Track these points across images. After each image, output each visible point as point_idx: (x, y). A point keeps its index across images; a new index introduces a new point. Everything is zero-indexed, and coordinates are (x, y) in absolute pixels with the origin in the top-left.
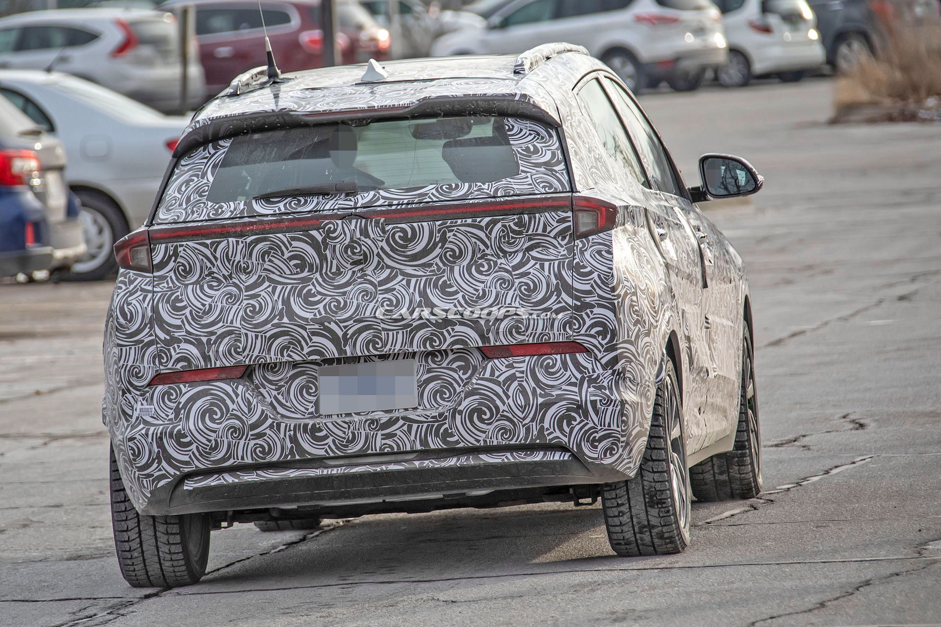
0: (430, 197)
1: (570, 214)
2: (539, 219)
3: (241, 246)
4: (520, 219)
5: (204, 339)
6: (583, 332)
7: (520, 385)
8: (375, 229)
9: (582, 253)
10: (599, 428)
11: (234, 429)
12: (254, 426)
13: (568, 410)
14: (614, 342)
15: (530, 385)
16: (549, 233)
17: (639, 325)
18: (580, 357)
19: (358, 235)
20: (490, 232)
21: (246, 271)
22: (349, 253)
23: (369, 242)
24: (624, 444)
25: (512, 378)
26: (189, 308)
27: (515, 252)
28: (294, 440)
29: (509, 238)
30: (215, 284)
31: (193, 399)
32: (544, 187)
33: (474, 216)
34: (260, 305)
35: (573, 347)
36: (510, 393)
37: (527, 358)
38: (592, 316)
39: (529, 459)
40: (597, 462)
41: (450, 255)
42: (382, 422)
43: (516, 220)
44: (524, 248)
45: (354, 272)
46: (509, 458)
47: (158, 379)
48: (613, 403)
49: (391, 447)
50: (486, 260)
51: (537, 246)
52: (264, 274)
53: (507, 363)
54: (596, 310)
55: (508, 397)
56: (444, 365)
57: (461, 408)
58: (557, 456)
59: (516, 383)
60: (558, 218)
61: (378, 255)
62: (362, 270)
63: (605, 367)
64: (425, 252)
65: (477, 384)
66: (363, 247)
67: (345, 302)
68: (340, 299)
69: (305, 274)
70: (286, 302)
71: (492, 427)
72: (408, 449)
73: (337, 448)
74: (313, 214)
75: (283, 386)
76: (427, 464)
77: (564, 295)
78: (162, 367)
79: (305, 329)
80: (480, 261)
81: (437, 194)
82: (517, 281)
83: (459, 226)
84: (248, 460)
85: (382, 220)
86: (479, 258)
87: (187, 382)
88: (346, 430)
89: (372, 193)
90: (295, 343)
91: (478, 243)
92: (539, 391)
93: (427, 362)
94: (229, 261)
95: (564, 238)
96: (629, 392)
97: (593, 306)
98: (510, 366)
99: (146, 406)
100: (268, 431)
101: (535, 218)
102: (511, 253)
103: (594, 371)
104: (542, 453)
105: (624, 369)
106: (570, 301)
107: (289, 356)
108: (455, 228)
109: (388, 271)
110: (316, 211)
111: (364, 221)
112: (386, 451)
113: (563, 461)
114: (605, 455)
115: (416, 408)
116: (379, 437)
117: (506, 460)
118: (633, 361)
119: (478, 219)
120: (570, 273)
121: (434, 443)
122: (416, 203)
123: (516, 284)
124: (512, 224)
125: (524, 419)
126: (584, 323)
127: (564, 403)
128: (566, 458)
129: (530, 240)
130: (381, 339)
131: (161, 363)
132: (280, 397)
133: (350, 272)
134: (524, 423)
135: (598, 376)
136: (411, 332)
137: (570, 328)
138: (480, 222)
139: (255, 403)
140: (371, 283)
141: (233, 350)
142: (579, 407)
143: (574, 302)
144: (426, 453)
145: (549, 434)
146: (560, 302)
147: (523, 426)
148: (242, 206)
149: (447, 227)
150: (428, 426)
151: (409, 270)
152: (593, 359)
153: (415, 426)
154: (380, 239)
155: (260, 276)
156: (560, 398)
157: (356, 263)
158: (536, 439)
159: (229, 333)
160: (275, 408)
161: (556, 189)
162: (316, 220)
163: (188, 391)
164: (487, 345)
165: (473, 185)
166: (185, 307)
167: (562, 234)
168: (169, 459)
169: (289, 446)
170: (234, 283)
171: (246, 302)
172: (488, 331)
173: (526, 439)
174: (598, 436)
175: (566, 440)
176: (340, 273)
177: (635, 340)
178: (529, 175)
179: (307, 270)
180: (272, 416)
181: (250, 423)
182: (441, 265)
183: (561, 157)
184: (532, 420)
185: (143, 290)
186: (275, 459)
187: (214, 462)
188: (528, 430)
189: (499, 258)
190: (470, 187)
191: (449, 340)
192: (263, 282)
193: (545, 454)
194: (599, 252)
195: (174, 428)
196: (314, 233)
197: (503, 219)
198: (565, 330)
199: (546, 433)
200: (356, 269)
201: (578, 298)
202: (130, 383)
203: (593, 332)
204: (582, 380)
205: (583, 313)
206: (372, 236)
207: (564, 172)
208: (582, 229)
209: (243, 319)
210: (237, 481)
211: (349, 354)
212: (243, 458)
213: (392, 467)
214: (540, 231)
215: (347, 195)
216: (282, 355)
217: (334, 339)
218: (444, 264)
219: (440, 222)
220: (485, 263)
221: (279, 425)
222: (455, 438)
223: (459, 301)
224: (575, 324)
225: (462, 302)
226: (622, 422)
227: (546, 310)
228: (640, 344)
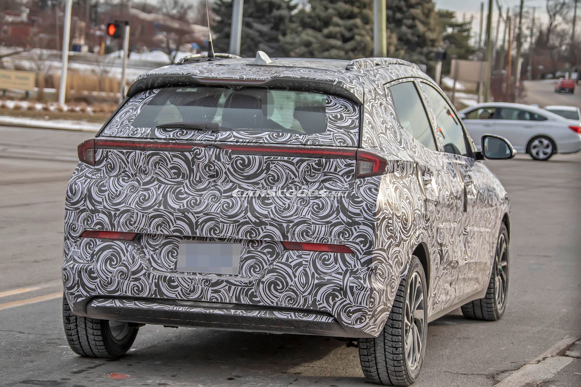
0: (263, 140)
1: (354, 162)
2: (333, 163)
3: (143, 156)
4: (319, 161)
5: (113, 213)
6: (351, 240)
7: (304, 270)
8: (225, 156)
9: (359, 188)
10: (354, 304)
11: (123, 273)
12: (134, 273)
13: (334, 290)
14: (371, 249)
15: (311, 271)
16: (339, 172)
17: (392, 239)
18: (347, 256)
19: (213, 158)
20: (299, 167)
21: (145, 173)
22: (207, 169)
23: (220, 164)
24: (370, 316)
25: (300, 264)
26: (108, 192)
27: (314, 182)
28: (157, 285)
29: (311, 172)
30: (126, 178)
31: (103, 250)
32: (340, 142)
33: (289, 155)
34: (149, 196)
35: (343, 249)
36: (297, 274)
37: (312, 253)
38: (358, 230)
39: (305, 319)
40: (350, 326)
41: (271, 179)
42: (212, 282)
43: (317, 162)
44: (320, 180)
45: (210, 182)
46: (292, 316)
47: (85, 234)
48: (364, 289)
49: (216, 298)
50: (294, 185)
51: (330, 179)
52: (155, 176)
53: (298, 254)
54: (362, 227)
55: (295, 277)
56: (259, 250)
57: (263, 280)
58: (324, 319)
59: (302, 268)
60: (345, 163)
61: (226, 173)
62: (215, 181)
63: (363, 265)
64: (255, 175)
65: (276, 265)
66: (216, 167)
67: (201, 201)
68: (198, 198)
69: (180, 179)
70: (165, 196)
71: (282, 295)
72: (228, 301)
73: (183, 294)
74: (189, 141)
75: (158, 249)
76: (239, 312)
77: (341, 214)
78: (88, 227)
79: (173, 215)
80: (290, 185)
81: (268, 139)
82: (312, 201)
83: (279, 161)
84: (129, 294)
85: (230, 151)
86: (290, 183)
87: (101, 238)
88: (190, 284)
89: (228, 133)
90: (166, 223)
91: (290, 173)
92: (316, 275)
93: (248, 246)
94: (135, 165)
95: (348, 177)
96: (378, 283)
97: (360, 224)
98: (300, 257)
99: (76, 250)
100: (142, 277)
101: (330, 161)
102: (312, 182)
103: (355, 266)
104: (314, 315)
105: (376, 268)
106: (345, 218)
107: (161, 231)
108: (276, 162)
109: (231, 184)
110: (191, 140)
111: (218, 150)
112: (213, 301)
113: (328, 323)
114: (356, 322)
115: (237, 275)
116: (210, 291)
117: (290, 318)
118: (383, 262)
119: (292, 158)
120: (347, 200)
121: (245, 300)
122: (254, 143)
123: (311, 203)
124: (314, 164)
125: (304, 292)
126: (353, 234)
127: (332, 285)
128: (330, 321)
129: (325, 175)
130: (219, 228)
131: (87, 224)
132: (155, 256)
133: (207, 182)
134: (303, 295)
135: (358, 270)
136: (238, 226)
137: (343, 236)
138: (293, 160)
139: (137, 258)
140: (219, 191)
141: (128, 222)
142: (342, 289)
143: (348, 219)
144: (238, 306)
145: (319, 305)
146: (338, 219)
147: (303, 297)
148: (148, 131)
149: (271, 161)
150: (241, 288)
151: (244, 185)
152: (355, 259)
153: (233, 287)
154: (228, 163)
155: (153, 177)
156: (329, 282)
157: (211, 176)
158: (310, 307)
159: (128, 211)
160: (150, 263)
161: (348, 144)
162: (189, 145)
163: (100, 244)
164: (286, 241)
165: (293, 135)
166: (106, 191)
167: (347, 174)
168: (84, 285)
169: (154, 288)
170: (137, 179)
171: (141, 192)
172: (288, 232)
173: (304, 305)
174: (352, 309)
175: (331, 309)
176: (201, 182)
177: (387, 249)
178: (332, 133)
179: (181, 177)
180: (146, 268)
181: (132, 270)
182: (265, 184)
183: (357, 124)
184: (309, 294)
185: (86, 176)
186: (145, 296)
187: (109, 292)
188: (306, 300)
189: (303, 184)
190: (291, 136)
191: (262, 234)
192: (154, 181)
193: (316, 317)
194: (370, 189)
195: (88, 266)
196: (187, 154)
197: (308, 160)
198: (339, 237)
199: (317, 303)
200: (211, 180)
201: (350, 218)
202: (69, 233)
203: (357, 241)
204: (347, 271)
205: (353, 228)
206: (222, 160)
207: (357, 134)
208: (362, 172)
209: (137, 203)
210: (122, 305)
211: (198, 235)
212: (126, 292)
213: (217, 312)
214: (332, 170)
215: (213, 132)
216: (157, 230)
217: (190, 224)
218: (267, 185)
219: (267, 157)
220: (293, 187)
221: (149, 274)
222: (258, 299)
223: (271, 210)
224: (346, 234)
225: (274, 211)
226: (370, 302)
227: (328, 223)
228: (391, 251)
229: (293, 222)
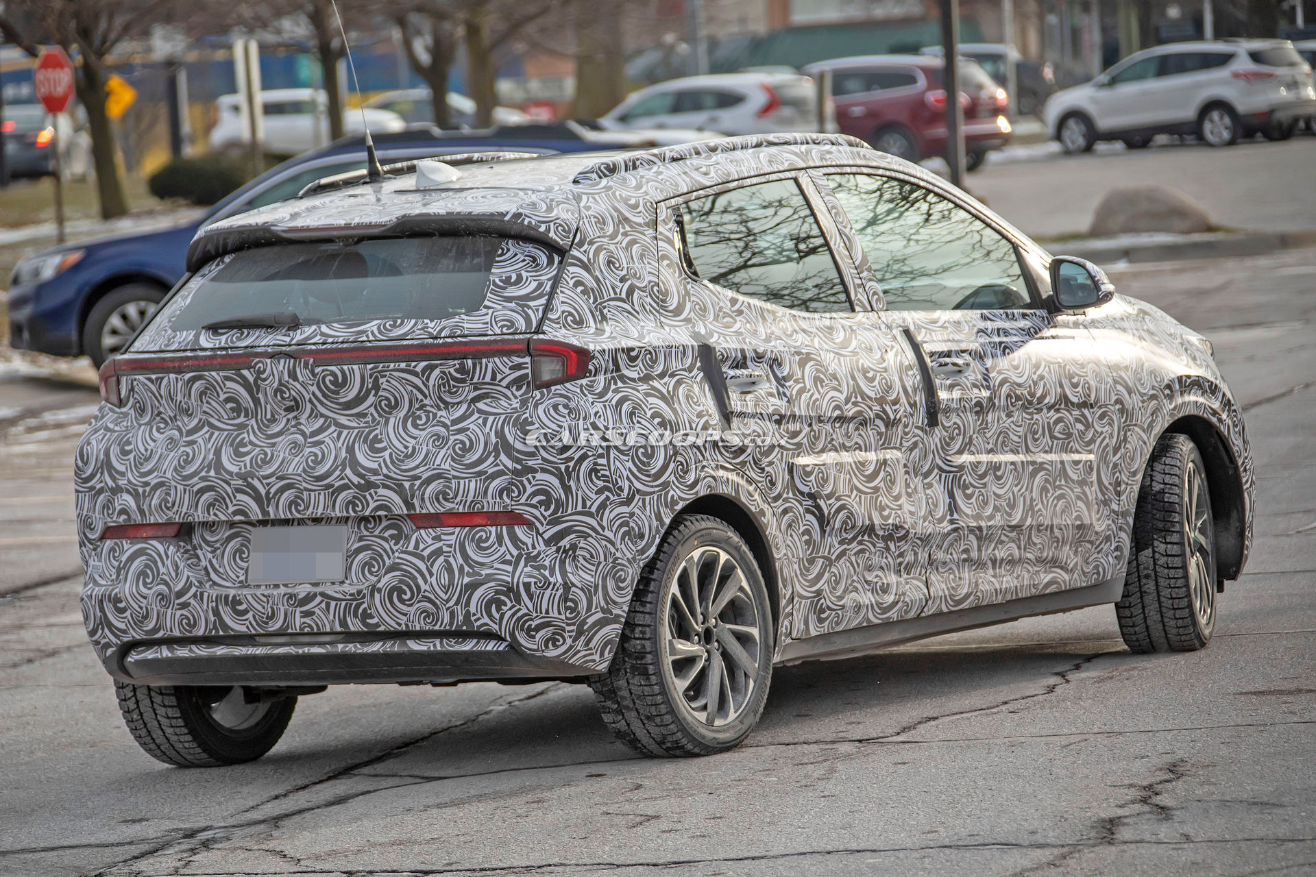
0: (367, 336)
1: (528, 359)
2: (487, 365)
3: (180, 383)
4: (462, 364)
5: (141, 490)
6: (523, 501)
7: (447, 561)
8: (304, 371)
9: (536, 406)
10: (535, 615)
11: (162, 596)
12: (180, 594)
13: (497, 592)
14: (559, 514)
15: (457, 561)
16: (500, 381)
17: (607, 493)
18: (519, 531)
19: (286, 377)
20: (428, 379)
21: (187, 412)
22: (279, 398)
23: (298, 386)
24: (574, 634)
25: (438, 553)
26: (134, 453)
27: (458, 403)
28: (216, 612)
29: (449, 386)
30: (162, 426)
31: (132, 558)
32: (502, 327)
33: (408, 359)
34: (194, 453)
35: (512, 518)
36: (434, 570)
37: (457, 530)
38: (533, 483)
39: (458, 648)
40: (538, 654)
41: (385, 405)
42: (300, 597)
43: (457, 366)
44: (469, 398)
45: (288, 420)
46: (437, 645)
47: (108, 533)
48: (551, 586)
49: (310, 626)
50: (425, 411)
51: (485, 396)
52: (204, 418)
53: (434, 534)
54: (539, 476)
55: (431, 575)
56: (376, 533)
57: (380, 585)
58: (491, 646)
59: (441, 559)
60: (511, 364)
61: (310, 401)
62: (295, 417)
63: (548, 543)
64: (358, 400)
65: (398, 558)
66: (292, 392)
67: (272, 455)
68: (268, 451)
69: (241, 419)
70: (218, 453)
71: (412, 609)
72: (328, 630)
73: (258, 624)
74: (250, 350)
75: (219, 548)
76: (351, 648)
77: (503, 457)
78: (109, 520)
79: (229, 484)
80: (418, 413)
81: (376, 332)
82: (452, 438)
83: (392, 370)
84: (177, 633)
85: (311, 361)
86: (417, 409)
87: (129, 538)
88: (265, 605)
89: (314, 327)
90: (219, 501)
91: (415, 391)
92: (466, 569)
93: (359, 528)
94: (172, 400)
95: (519, 389)
96: (581, 573)
97: (535, 471)
98: (437, 538)
99: (97, 563)
100: (192, 601)
101: (481, 364)
102: (454, 404)
103: (534, 547)
104: (475, 641)
105: (574, 547)
106: (509, 463)
107: (215, 515)
108: (388, 373)
109: (322, 420)
110: (252, 347)
111: (292, 361)
112: (306, 630)
113: (497, 652)
114: (547, 647)
115: (343, 582)
116: (298, 615)
117: (432, 648)
118: (590, 536)
119: (413, 364)
120: (513, 430)
121: (354, 625)
122: (352, 342)
123: (450, 442)
124: (452, 370)
125: (448, 601)
126: (525, 490)
127: (492, 584)
128: (501, 649)
129: (476, 389)
130: (303, 501)
131: (108, 515)
132: (214, 561)
133: (285, 420)
134: (448, 605)
135: (539, 554)
136: (333, 493)
137: (508, 496)
138: (415, 367)
139: (181, 567)
140: (303, 434)
141: (164, 505)
142: (510, 589)
143: (515, 465)
144: (350, 636)
145: (476, 620)
146: (497, 465)
147: (447, 609)
148: (191, 337)
149: (379, 372)
150: (346, 605)
151: (343, 420)
152: (534, 533)
153: (333, 604)
154: (311, 382)
155: (201, 420)
156: (489, 578)
157: (289, 409)
158: (462, 625)
159: (161, 484)
160: (208, 574)
161: (517, 329)
162: (250, 357)
163: (129, 548)
164: (412, 512)
165: (420, 321)
166: (131, 451)
167: (518, 382)
168: (110, 625)
169: (213, 619)
170: (178, 426)
171: (182, 449)
172: (413, 496)
173: (451, 624)
174: (534, 624)
175: (497, 627)
176: (275, 420)
177: (598, 511)
178: (490, 311)
179: (243, 414)
180: (197, 584)
181: (176, 590)
182: (376, 415)
183: (548, 289)
184: (457, 603)
185: (107, 429)
186: (200, 633)
187: (147, 632)
188: (452, 614)
189: (440, 409)
190: (416, 324)
191: (372, 505)
192: (203, 426)
193: (478, 643)
194: (555, 407)
195: (113, 590)
196: (245, 372)
197: (441, 365)
198: (501, 498)
199: (473, 619)
200: (290, 416)
201: (518, 461)
202: (84, 534)
203: (534, 501)
204: (519, 557)
205: (524, 479)
206: (301, 379)
207: (541, 309)
208: (546, 377)
209: (175, 470)
210: (170, 655)
211: (272, 516)
212: (171, 631)
213: (316, 650)
214: (488, 379)
215: (289, 329)
216: (209, 514)
217: (257, 498)
218: (380, 415)
219: (372, 366)
220: (423, 416)
221: (202, 594)
222: (375, 621)
223: (384, 460)
224: (513, 491)
225: (388, 461)
226: (567, 608)
227: (479, 474)
228: (608, 515)
229: (420, 478)
